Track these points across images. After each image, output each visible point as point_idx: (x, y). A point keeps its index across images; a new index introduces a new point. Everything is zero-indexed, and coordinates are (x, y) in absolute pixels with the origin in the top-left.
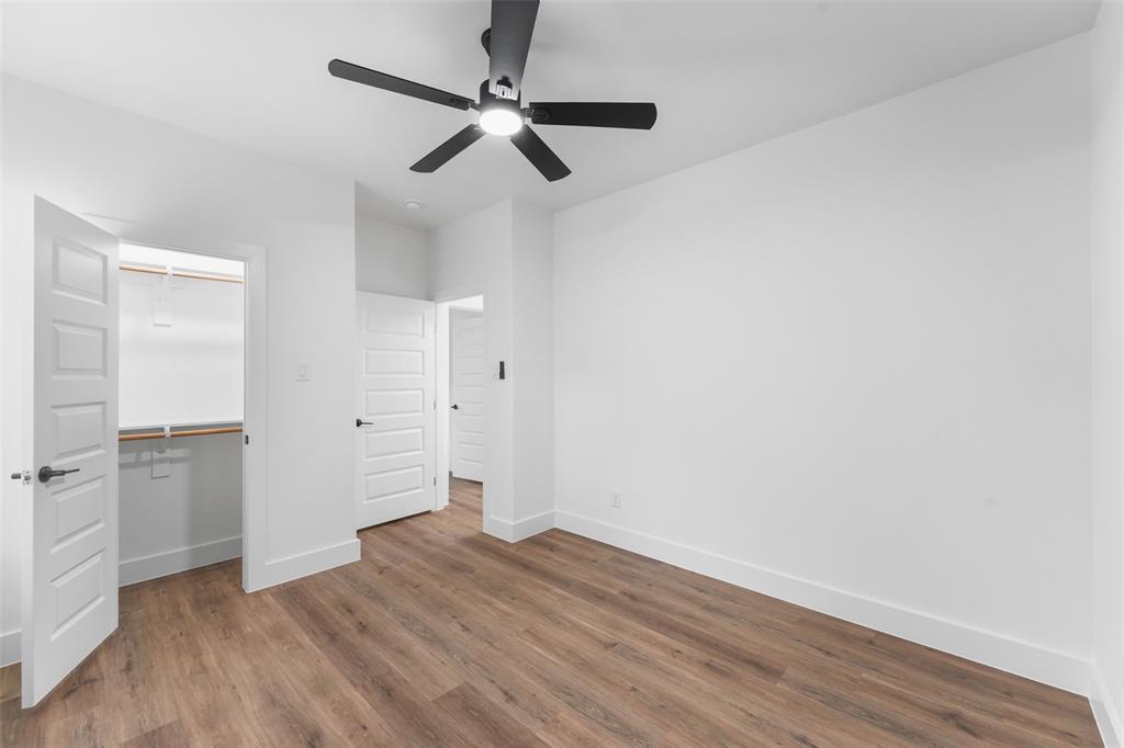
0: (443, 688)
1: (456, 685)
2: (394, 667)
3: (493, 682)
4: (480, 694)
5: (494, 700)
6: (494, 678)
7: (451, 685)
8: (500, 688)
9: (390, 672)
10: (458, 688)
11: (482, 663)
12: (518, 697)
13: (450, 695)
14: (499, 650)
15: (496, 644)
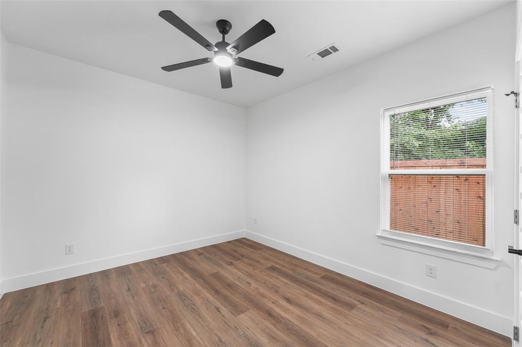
0: (246, 315)
1: (240, 316)
2: (273, 327)
3: (223, 316)
4: (230, 311)
5: (224, 308)
6: (223, 318)
7: (242, 316)
8: (220, 312)
9: (274, 325)
10: (239, 314)
11: (227, 327)
12: (215, 309)
13: (243, 312)
14: (216, 335)
15: (217, 339)
